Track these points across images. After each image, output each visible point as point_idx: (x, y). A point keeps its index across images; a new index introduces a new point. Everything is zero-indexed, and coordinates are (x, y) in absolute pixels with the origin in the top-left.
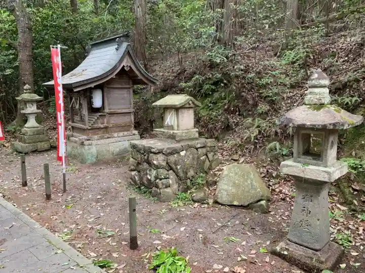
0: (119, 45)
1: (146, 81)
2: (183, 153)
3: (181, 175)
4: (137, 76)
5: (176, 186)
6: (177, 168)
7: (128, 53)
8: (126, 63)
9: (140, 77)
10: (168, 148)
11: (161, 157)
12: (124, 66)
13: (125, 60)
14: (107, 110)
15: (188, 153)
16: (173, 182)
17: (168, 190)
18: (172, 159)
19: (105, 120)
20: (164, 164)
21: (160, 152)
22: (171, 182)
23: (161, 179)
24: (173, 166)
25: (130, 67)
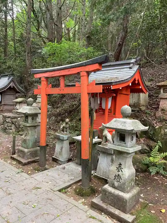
0: (9, 78)
1: (20, 92)
2: (19, 119)
3: (17, 126)
4: (17, 90)
5: (14, 130)
6: (16, 124)
7: (12, 81)
8: (12, 85)
9: (18, 90)
10: (13, 116)
11: (9, 119)
12: (10, 86)
13: (11, 84)
14: (3, 103)
15: (21, 119)
16: (13, 128)
17: (11, 131)
18: (14, 120)
19: (2, 107)
20: (10, 121)
21: (9, 117)
22: (12, 128)
23: (8, 127)
24: (14, 123)
25: (13, 86)
